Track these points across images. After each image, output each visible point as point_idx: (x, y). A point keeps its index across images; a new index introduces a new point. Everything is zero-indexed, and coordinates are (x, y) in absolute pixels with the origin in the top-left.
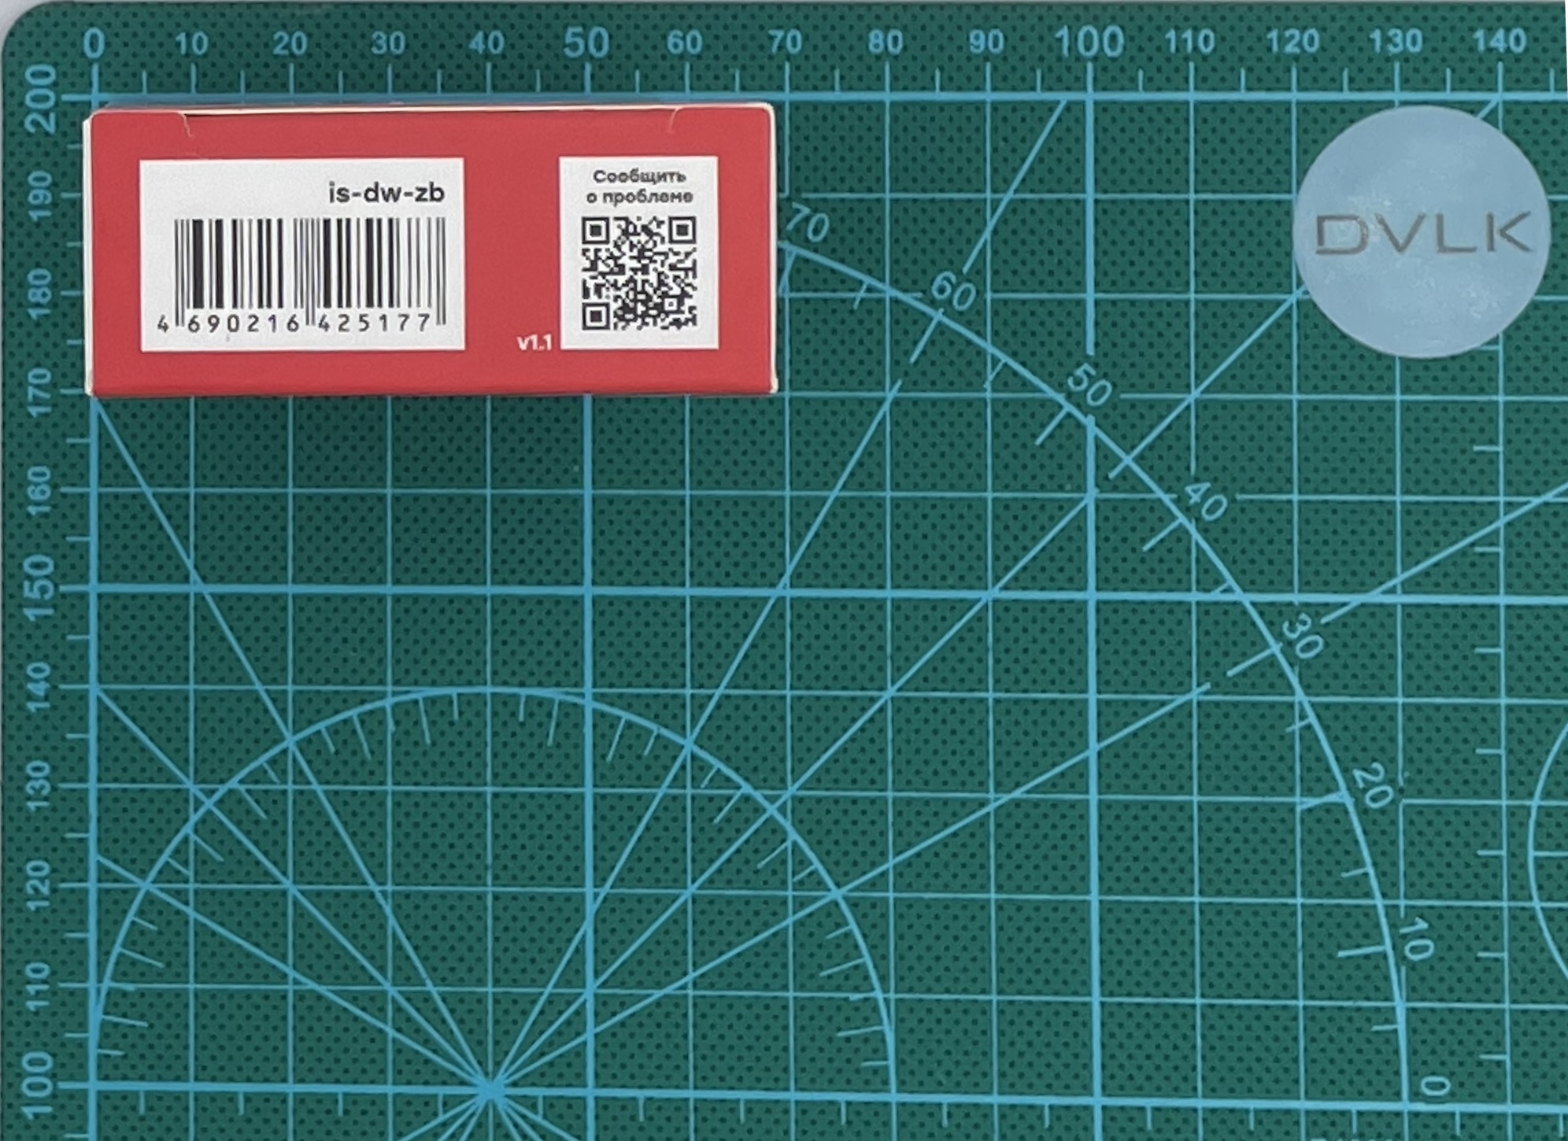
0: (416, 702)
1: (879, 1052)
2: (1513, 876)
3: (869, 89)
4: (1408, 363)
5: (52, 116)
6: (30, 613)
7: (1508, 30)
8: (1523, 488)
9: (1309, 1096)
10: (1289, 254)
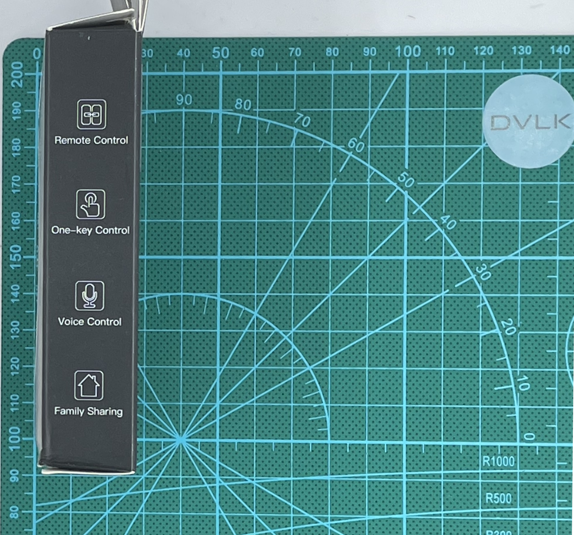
0: (155, 298)
1: (324, 425)
2: (560, 360)
3: (326, 69)
4: (524, 171)
5: (21, 81)
6: (12, 266)
7: (563, 46)
8: (565, 216)
9: (482, 441)
10: (481, 130)
